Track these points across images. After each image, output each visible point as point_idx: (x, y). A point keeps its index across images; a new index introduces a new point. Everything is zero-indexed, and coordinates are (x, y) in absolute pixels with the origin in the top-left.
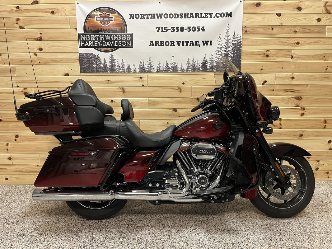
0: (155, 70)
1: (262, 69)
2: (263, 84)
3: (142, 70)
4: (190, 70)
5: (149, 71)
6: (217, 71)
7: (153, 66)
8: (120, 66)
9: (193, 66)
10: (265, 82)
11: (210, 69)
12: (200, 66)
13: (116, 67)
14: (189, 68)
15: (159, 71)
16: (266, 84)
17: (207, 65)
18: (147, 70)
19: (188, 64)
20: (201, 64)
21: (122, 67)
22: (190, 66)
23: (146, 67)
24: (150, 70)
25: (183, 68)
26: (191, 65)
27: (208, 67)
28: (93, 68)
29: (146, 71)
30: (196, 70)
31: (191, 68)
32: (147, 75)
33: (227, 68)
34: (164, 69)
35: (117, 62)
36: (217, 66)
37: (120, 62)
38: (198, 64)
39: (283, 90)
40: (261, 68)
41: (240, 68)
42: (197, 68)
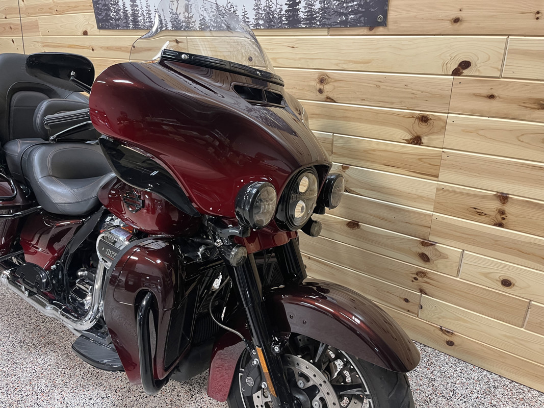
0: (197, 25)
1: (457, 20)
2: (456, 72)
3: (177, 27)
4: (261, 22)
5: (187, 27)
6: (323, 26)
7: (192, 17)
8: (145, 14)
9: (268, 13)
10: (465, 65)
11: (306, 19)
12: (282, 13)
13: (139, 17)
14: (259, 19)
15: (204, 27)
16: (465, 72)
17: (298, 10)
18: (184, 24)
19: (257, 5)
20: (284, 4)
21: (147, 16)
22: (260, 12)
23: (181, 18)
25: (248, 18)
26: (264, 10)
27: (302, 15)
28: (112, 19)
29: (182, 27)
30: (274, 22)
31: (263, 19)
32: (187, 36)
33: (350, 13)
34: (212, 22)
35: (139, 6)
36: (322, 9)
37: (144, 5)
38: (279, 6)
39: (530, 99)
40: (454, 16)
41: (385, 17)
42: (275, 17)
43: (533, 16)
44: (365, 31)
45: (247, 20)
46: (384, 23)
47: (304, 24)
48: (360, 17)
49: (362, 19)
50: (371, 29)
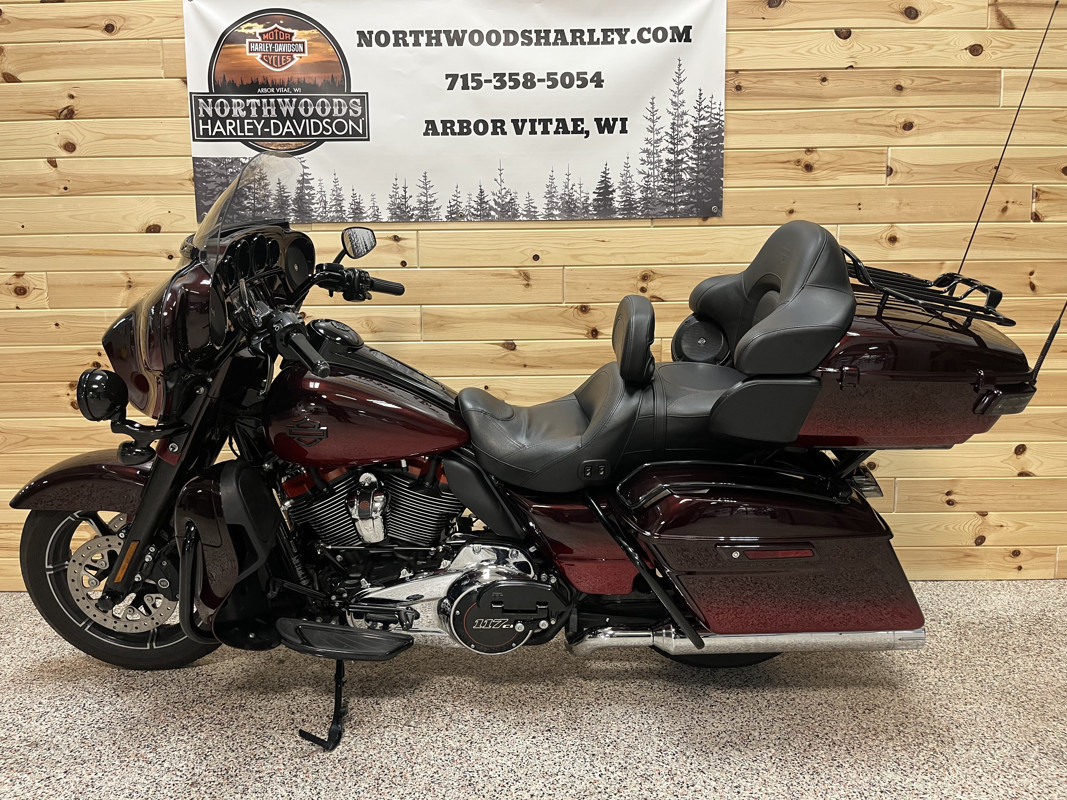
0: (443, 213)
1: (791, 212)
3: (401, 214)
4: (556, 212)
5: (421, 217)
6: (647, 216)
7: (434, 201)
8: (328, 200)
9: (567, 202)
11: (623, 210)
12: (589, 202)
13: (313, 204)
14: (552, 208)
15: (455, 215)
17: (612, 199)
18: (416, 212)
19: (550, 193)
20: (591, 193)
21: (333, 203)
22: (555, 200)
23: (413, 203)
24: (425, 215)
25: (535, 208)
26: (561, 198)
27: (616, 205)
28: (244, 208)
29: (411, 217)
30: (576, 212)
31: (559, 209)
32: (417, 230)
33: (679, 204)
34: (472, 210)
35: (317, 189)
36: (644, 199)
37: (328, 187)
38: (583, 195)
40: (789, 208)
41: (720, 207)
42: (578, 207)
43: (856, 207)
44: (696, 221)
45: (533, 210)
46: (718, 214)
47: (621, 214)
48: (692, 208)
49: (694, 209)
50: (705, 219)
